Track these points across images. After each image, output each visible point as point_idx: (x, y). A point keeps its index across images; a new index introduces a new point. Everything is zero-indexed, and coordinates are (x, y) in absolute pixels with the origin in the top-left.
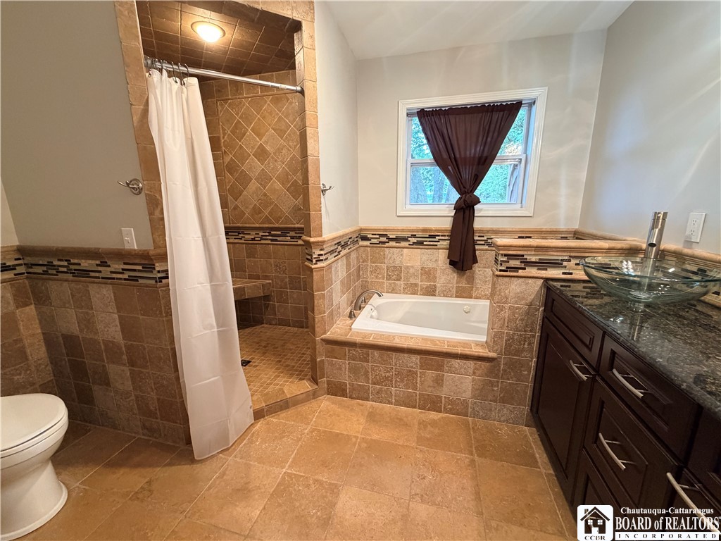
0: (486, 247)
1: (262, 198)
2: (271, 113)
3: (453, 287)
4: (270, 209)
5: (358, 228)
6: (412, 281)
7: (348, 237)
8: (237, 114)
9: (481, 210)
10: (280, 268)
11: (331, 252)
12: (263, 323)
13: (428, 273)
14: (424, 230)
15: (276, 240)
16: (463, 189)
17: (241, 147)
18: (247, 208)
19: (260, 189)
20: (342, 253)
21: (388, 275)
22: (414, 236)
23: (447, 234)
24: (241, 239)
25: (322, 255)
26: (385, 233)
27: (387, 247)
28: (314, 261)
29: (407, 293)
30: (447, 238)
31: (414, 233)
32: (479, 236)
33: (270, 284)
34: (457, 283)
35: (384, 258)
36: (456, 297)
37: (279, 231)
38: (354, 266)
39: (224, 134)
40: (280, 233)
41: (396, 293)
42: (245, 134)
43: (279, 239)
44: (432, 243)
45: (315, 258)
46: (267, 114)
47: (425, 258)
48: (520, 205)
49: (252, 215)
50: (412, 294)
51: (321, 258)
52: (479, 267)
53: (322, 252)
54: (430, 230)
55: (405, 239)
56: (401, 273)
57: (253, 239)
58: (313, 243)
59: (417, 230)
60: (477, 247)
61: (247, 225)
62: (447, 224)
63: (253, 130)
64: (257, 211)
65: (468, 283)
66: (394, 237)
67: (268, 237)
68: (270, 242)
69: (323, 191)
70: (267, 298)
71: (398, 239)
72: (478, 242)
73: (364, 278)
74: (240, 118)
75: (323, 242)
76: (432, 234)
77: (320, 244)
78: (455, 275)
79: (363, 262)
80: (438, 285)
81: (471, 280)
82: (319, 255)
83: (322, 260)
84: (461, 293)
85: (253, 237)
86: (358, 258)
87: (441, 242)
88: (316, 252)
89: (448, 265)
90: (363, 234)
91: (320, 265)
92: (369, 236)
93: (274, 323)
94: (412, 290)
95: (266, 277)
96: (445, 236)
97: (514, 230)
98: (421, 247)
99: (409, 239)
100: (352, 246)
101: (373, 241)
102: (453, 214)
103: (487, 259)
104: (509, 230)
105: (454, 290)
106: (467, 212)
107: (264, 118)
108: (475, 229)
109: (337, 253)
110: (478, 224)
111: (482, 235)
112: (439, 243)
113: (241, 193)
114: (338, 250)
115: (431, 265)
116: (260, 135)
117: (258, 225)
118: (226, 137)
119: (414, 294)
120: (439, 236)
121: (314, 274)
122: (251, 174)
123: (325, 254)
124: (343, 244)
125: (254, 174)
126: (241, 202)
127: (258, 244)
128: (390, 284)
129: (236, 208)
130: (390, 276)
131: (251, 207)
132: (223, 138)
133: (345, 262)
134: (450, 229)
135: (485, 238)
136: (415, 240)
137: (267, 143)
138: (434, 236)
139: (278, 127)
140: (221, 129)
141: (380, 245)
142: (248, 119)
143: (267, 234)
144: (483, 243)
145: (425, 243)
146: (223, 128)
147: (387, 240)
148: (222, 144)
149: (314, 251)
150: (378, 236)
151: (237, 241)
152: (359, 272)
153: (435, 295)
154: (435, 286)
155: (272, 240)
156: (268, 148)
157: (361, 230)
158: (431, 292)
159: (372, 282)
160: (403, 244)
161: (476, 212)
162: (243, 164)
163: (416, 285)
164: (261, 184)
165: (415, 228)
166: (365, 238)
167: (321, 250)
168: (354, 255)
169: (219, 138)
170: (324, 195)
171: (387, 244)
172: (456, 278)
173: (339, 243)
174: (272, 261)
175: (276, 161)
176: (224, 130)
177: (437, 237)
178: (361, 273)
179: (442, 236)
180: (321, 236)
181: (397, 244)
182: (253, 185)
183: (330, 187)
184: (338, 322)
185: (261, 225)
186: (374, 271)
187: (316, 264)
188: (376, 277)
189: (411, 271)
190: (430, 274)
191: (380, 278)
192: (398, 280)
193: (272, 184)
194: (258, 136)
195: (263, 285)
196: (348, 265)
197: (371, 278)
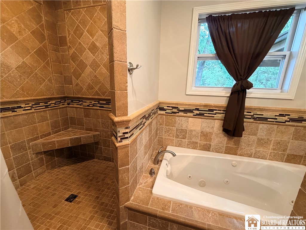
0: (252, 120)
1: (94, 79)
2: (99, 19)
3: (223, 146)
4: (98, 86)
5: (158, 102)
6: (194, 140)
7: (151, 110)
8: (77, 20)
9: (251, 93)
10: (105, 125)
11: (136, 127)
12: (94, 158)
13: (205, 135)
14: (206, 106)
15: (103, 107)
16: (239, 77)
17: (80, 43)
18: (84, 85)
19: (93, 73)
20: (146, 124)
21: (177, 135)
22: (198, 109)
23: (223, 109)
24: (81, 105)
25: (127, 133)
26: (176, 106)
27: (177, 116)
28: (119, 139)
29: (189, 148)
30: (222, 112)
31: (198, 108)
32: (247, 112)
33: (98, 135)
34: (226, 144)
35: (175, 123)
36: (225, 153)
37: (105, 101)
38: (154, 129)
39: (69, 34)
40: (105, 102)
41: (182, 147)
42: (82, 35)
43: (105, 106)
44: (210, 115)
45: (120, 136)
46: (97, 20)
47: (204, 125)
48: (280, 90)
49: (88, 90)
50: (193, 148)
51: (126, 136)
52: (245, 134)
53: (127, 131)
54: (211, 106)
55: (191, 111)
56: (186, 134)
57: (88, 106)
58: (118, 122)
59: (200, 106)
60: (245, 120)
61: (84, 96)
62: (223, 102)
63: (88, 31)
64: (90, 87)
65: (235, 145)
66: (183, 109)
67: (98, 105)
68: (99, 108)
69: (130, 70)
70: (97, 143)
71: (186, 111)
72: (246, 117)
73: (160, 135)
74: (80, 22)
75: (128, 121)
76: (211, 109)
77: (125, 124)
78: (226, 138)
79: (160, 125)
80: (212, 144)
81: (238, 143)
82: (124, 133)
83: (127, 138)
84: (229, 151)
85: (88, 104)
86: (157, 122)
87: (217, 115)
88: (121, 131)
89: (221, 131)
90: (161, 106)
91: (125, 142)
92: (165, 108)
93: (101, 158)
94: (194, 146)
95: (96, 130)
96: (221, 110)
97: (277, 109)
98: (202, 117)
99: (194, 111)
100: (153, 115)
101: (168, 111)
102: (229, 95)
103: (252, 129)
104: (272, 109)
105: (224, 148)
106: (241, 94)
107: (95, 22)
108: (245, 107)
109: (142, 126)
110: (248, 103)
111: (250, 111)
112: (215, 115)
113: (80, 75)
114: (143, 123)
115: (208, 130)
116: (92, 35)
117: (91, 97)
118: (70, 36)
119: (194, 149)
120: (216, 110)
121: (119, 151)
122: (87, 63)
123: (130, 132)
124: (147, 116)
125: (88, 62)
126: (81, 81)
127: (92, 109)
128: (178, 141)
129: (77, 85)
130: (178, 135)
131: (87, 84)
132: (69, 37)
133: (148, 130)
134: (226, 106)
135: (252, 114)
136: (198, 112)
137: (97, 40)
138: (212, 110)
139: (104, 29)
140: (67, 31)
141: (172, 114)
142: (84, 23)
143: (97, 103)
144: (250, 117)
145: (205, 115)
146: (68, 30)
147: (178, 111)
148: (68, 41)
149: (118, 129)
150: (171, 108)
151: (78, 106)
152: (157, 132)
153: (209, 151)
154: (210, 145)
155: (100, 107)
156: (98, 44)
157: (160, 103)
158: (207, 148)
159: (165, 138)
160: (189, 114)
161: (247, 94)
162: (81, 55)
163: (196, 143)
164: (93, 70)
165: (199, 104)
166: (162, 109)
167: (127, 128)
168: (154, 122)
169: (65, 37)
170: (131, 74)
171: (177, 114)
172: (226, 141)
173: (144, 117)
174: (100, 120)
175: (103, 53)
176: (69, 31)
177: (214, 111)
178: (158, 132)
179: (218, 110)
180: (127, 115)
181: (185, 114)
182: (88, 70)
183: (137, 66)
184: (141, 181)
185: (93, 97)
186: (167, 131)
187: (121, 141)
188: (169, 135)
189: (194, 133)
190: (207, 136)
191: (171, 136)
192: (183, 138)
193: (100, 70)
194: (91, 36)
195: (94, 136)
196: (150, 131)
197: (165, 136)
